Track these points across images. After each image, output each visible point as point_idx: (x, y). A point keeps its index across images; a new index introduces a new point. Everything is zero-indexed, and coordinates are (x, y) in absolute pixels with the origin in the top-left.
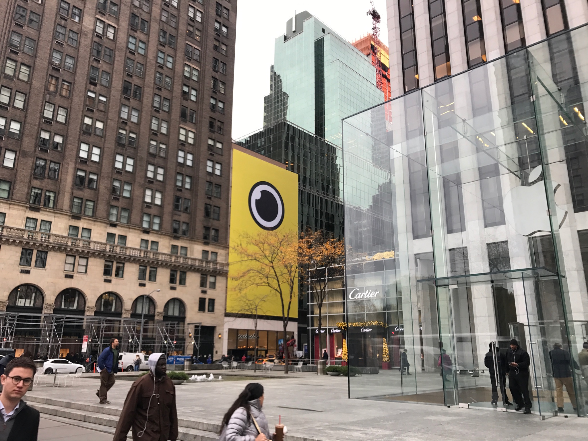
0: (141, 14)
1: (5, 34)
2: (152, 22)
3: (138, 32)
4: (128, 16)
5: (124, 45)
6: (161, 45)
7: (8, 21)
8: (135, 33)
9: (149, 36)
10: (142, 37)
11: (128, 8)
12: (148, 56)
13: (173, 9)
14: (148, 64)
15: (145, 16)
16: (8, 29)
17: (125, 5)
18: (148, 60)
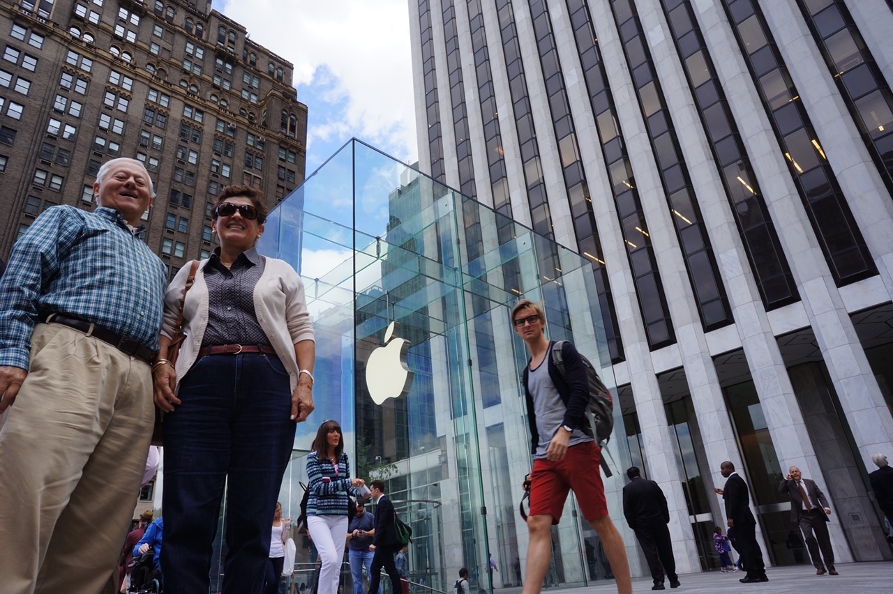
0: (183, 189)
1: (11, 228)
2: (196, 196)
3: (179, 208)
4: (166, 193)
5: (161, 224)
6: (207, 219)
7: (15, 213)
8: (175, 210)
9: (192, 211)
10: (184, 213)
11: (168, 185)
12: (191, 233)
13: (224, 179)
14: (190, 242)
15: (188, 191)
16: (15, 222)
17: (163, 182)
18: (191, 238)
